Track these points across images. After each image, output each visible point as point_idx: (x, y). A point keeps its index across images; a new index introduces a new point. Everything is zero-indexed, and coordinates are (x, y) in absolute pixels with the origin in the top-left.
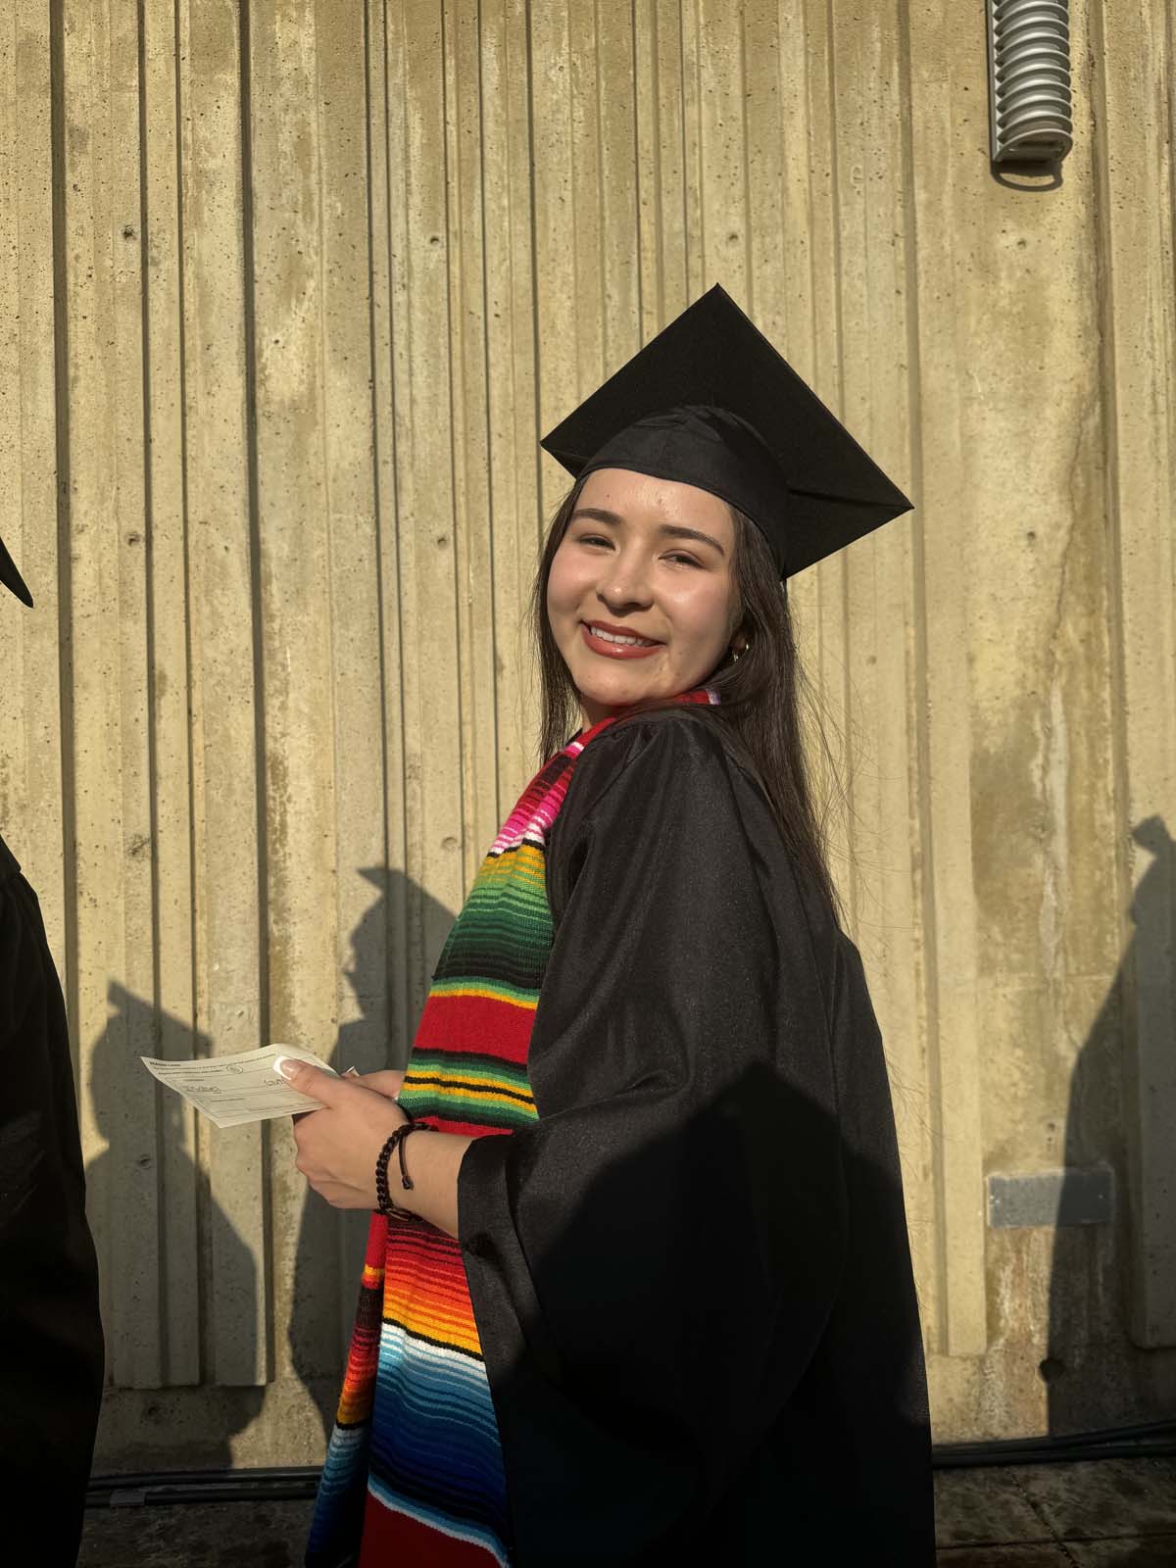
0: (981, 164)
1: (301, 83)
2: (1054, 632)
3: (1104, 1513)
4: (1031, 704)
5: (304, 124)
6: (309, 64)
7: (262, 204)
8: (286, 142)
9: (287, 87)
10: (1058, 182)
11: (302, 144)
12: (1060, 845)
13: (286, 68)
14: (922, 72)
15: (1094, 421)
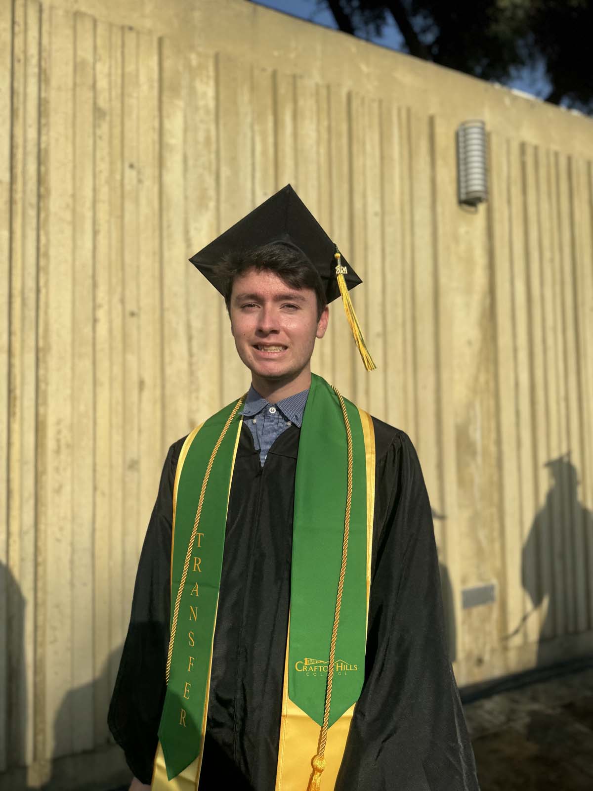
0: (454, 200)
1: (207, 112)
2: (476, 379)
3: (513, 711)
4: (470, 406)
5: (208, 131)
6: (212, 104)
7: (191, 162)
8: (201, 136)
9: (202, 112)
10: (476, 212)
11: (208, 140)
12: (479, 459)
13: (201, 103)
14: (439, 162)
15: (488, 301)
